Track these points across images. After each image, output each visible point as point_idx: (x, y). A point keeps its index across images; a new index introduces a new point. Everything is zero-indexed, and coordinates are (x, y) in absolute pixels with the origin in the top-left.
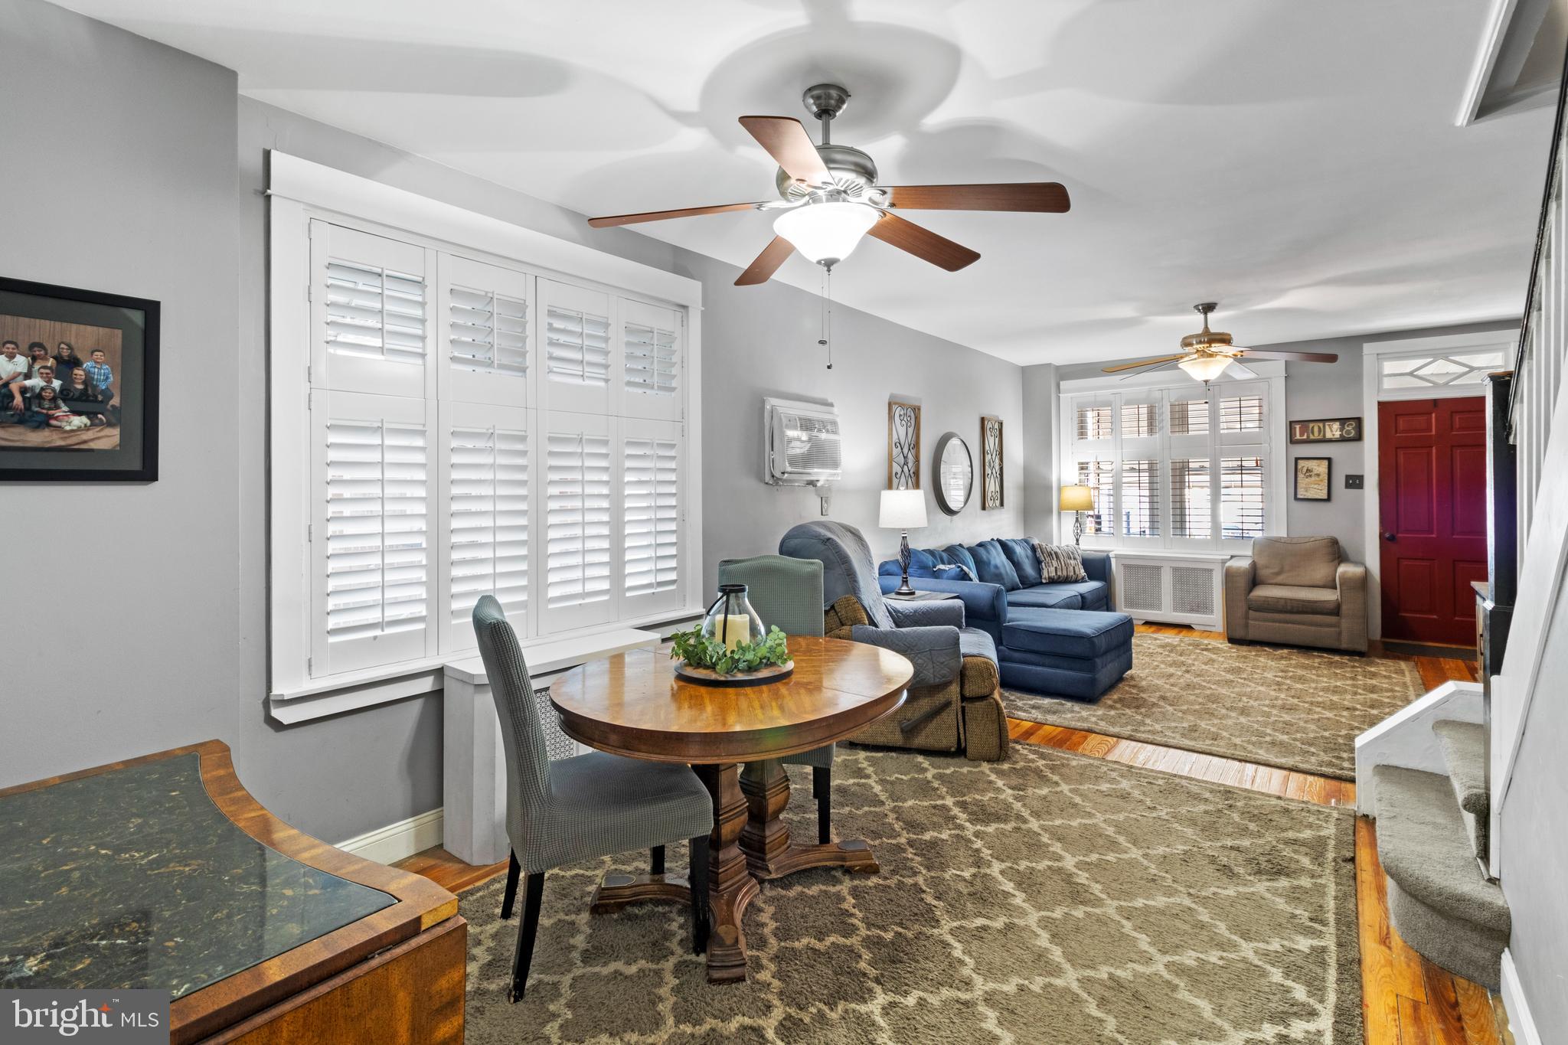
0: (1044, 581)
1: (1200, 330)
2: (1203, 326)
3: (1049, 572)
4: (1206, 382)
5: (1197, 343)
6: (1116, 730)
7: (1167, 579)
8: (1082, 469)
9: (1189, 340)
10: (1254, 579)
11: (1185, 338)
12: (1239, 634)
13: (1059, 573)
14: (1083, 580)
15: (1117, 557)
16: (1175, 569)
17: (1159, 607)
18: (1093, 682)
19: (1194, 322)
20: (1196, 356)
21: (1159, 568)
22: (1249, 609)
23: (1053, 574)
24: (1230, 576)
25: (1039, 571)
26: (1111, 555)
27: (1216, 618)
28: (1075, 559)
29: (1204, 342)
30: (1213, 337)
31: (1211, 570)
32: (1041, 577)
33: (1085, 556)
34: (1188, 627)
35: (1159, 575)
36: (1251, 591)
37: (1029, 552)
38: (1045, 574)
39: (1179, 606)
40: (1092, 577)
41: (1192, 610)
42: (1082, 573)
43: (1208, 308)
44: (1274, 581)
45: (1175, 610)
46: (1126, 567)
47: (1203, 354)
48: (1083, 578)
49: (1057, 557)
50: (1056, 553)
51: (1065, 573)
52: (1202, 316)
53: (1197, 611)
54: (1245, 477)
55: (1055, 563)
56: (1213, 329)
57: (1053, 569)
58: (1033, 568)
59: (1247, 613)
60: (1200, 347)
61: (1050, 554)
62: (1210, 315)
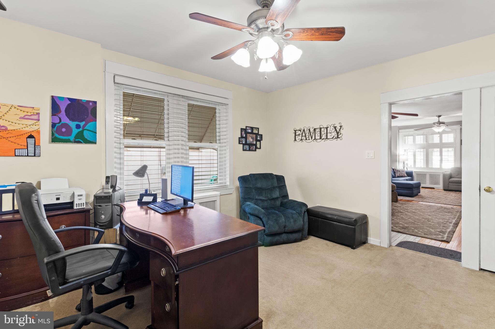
0: (396, 177)
1: (437, 121)
2: (438, 120)
3: (397, 175)
4: (439, 132)
5: (437, 124)
6: (418, 200)
7: (428, 177)
8: (405, 151)
9: (435, 123)
10: (451, 177)
11: (434, 123)
12: (447, 188)
13: (400, 175)
14: (406, 177)
15: (415, 172)
16: (430, 175)
17: (426, 184)
18: (413, 193)
19: (436, 119)
20: (436, 126)
21: (426, 174)
22: (449, 183)
23: (399, 175)
24: (444, 176)
25: (395, 174)
26: (413, 171)
27: (441, 186)
28: (404, 172)
29: (438, 124)
30: (441, 123)
31: (440, 175)
32: (395, 176)
33: (406, 171)
34: (433, 188)
35: (426, 176)
36: (450, 179)
37: (392, 170)
38: (396, 175)
39: (431, 183)
40: (408, 176)
41: (434, 184)
42: (406, 175)
43: (439, 116)
44: (456, 177)
45: (430, 184)
46: (417, 174)
47: (438, 126)
48: (406, 176)
49: (400, 171)
50: (399, 170)
51: (401, 175)
52: (438, 118)
53: (436, 185)
54: (449, 153)
55: (399, 173)
56: (441, 121)
57: (398, 174)
58: (394, 174)
59: (449, 184)
60: (437, 125)
61: (398, 171)
62: (440, 118)
